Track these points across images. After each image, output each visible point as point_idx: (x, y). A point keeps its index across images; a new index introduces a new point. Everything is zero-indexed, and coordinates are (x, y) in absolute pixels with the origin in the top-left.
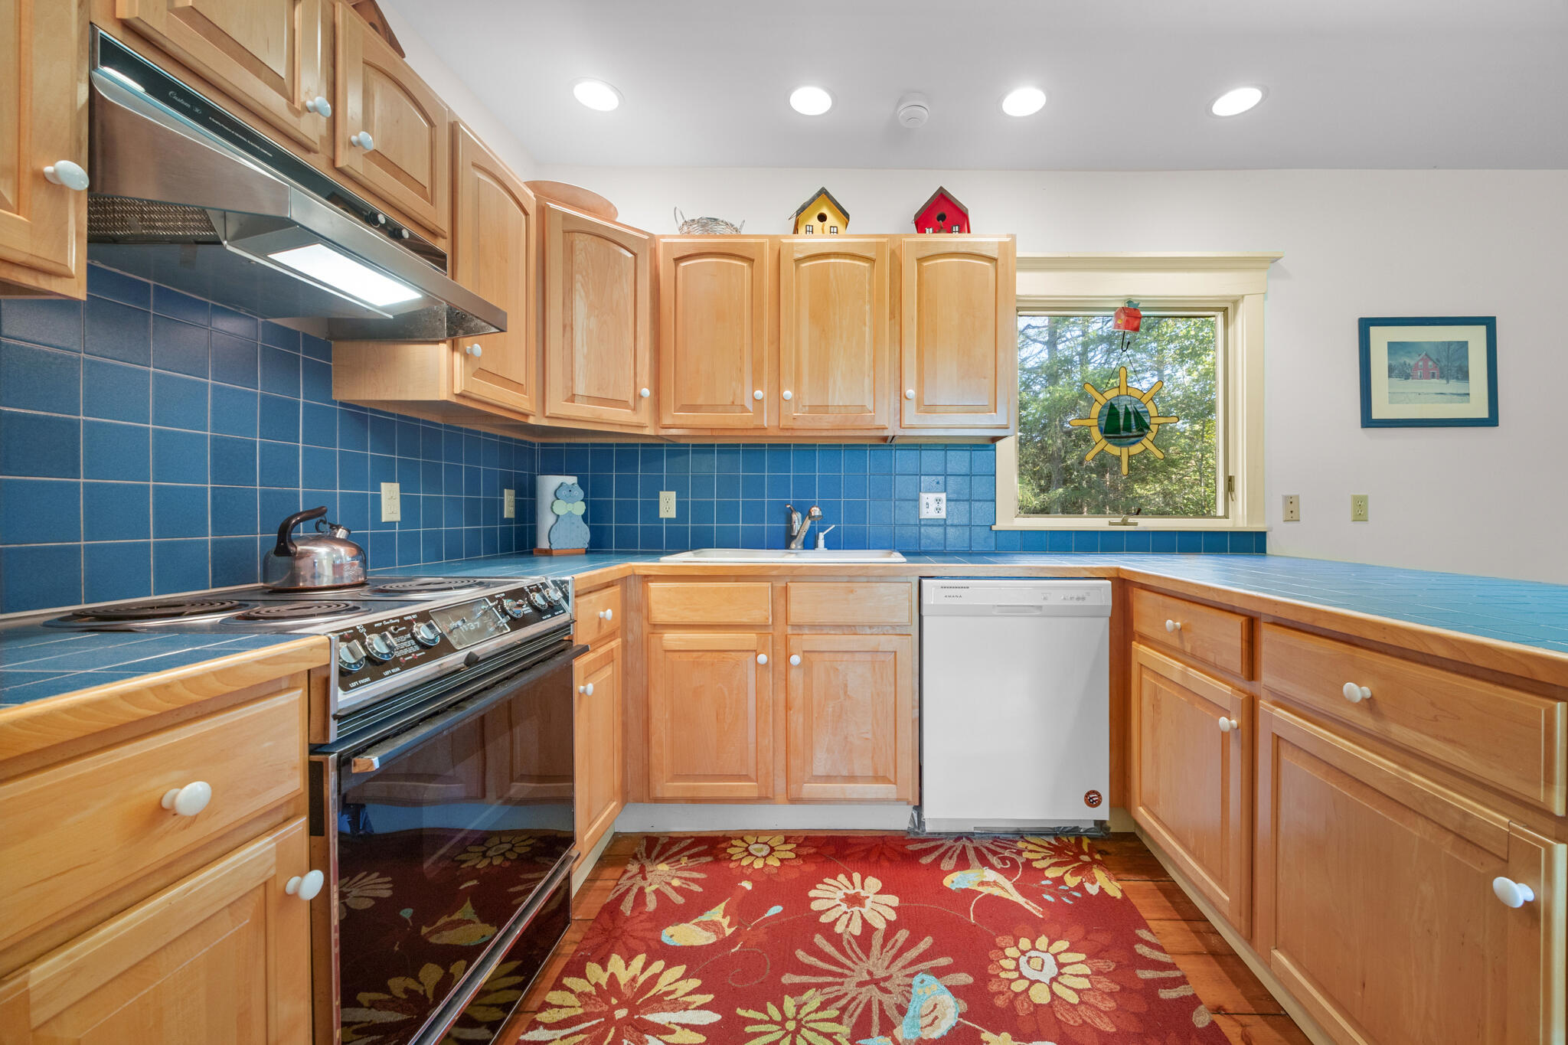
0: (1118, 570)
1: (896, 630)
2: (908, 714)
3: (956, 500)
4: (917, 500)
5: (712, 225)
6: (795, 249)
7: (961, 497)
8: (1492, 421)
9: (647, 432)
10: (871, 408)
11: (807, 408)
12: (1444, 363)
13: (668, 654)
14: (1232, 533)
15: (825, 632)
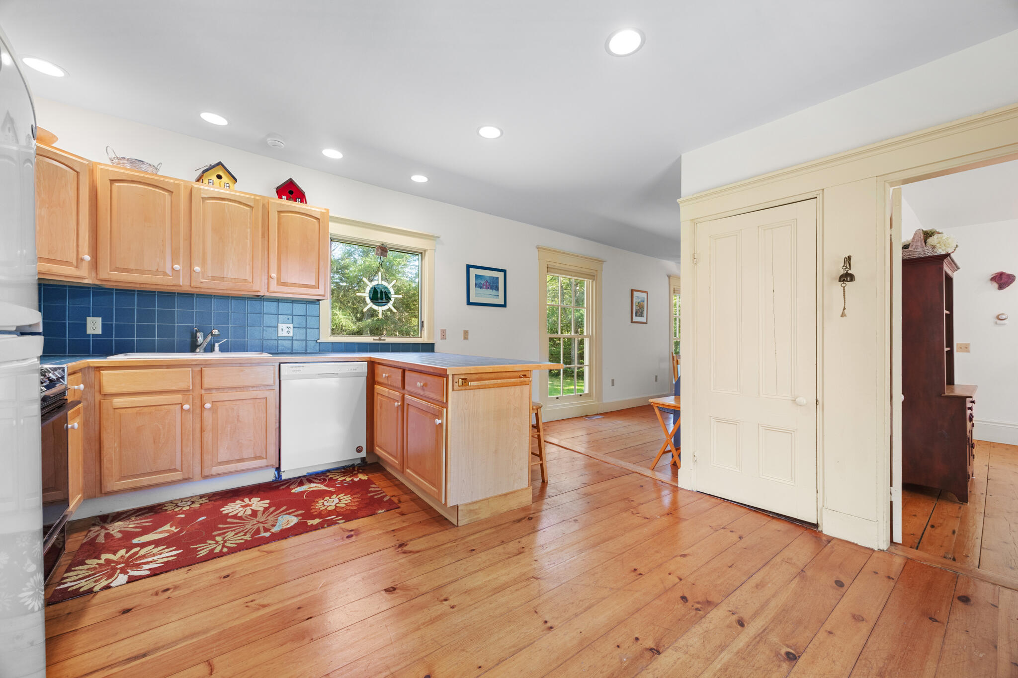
0: (370, 358)
1: (267, 387)
2: (273, 425)
3: (298, 328)
4: (277, 327)
5: (140, 164)
6: (202, 192)
7: (301, 326)
8: (504, 306)
9: (86, 281)
10: (251, 281)
11: (210, 277)
12: (492, 284)
13: (116, 410)
14: (422, 344)
15: (225, 391)
